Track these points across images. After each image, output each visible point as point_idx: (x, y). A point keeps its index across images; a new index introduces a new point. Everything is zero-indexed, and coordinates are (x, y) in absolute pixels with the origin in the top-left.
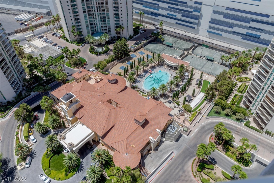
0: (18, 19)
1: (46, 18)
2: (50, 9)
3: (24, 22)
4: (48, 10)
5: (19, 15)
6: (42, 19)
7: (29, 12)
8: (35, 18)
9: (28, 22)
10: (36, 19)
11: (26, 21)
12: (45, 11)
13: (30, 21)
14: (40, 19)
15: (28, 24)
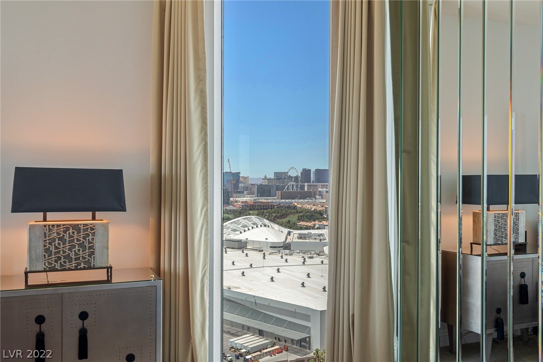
0: (236, 344)
1: (296, 353)
2: (309, 332)
3: (246, 352)
4: (304, 335)
5: (239, 336)
6: (284, 352)
7: (261, 333)
8: (269, 348)
9: (254, 355)
10: (273, 350)
11: (248, 353)
12: (297, 336)
13: (259, 353)
14: (279, 351)
15: (251, 358)
